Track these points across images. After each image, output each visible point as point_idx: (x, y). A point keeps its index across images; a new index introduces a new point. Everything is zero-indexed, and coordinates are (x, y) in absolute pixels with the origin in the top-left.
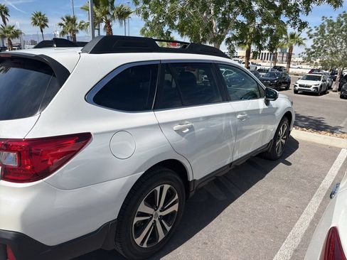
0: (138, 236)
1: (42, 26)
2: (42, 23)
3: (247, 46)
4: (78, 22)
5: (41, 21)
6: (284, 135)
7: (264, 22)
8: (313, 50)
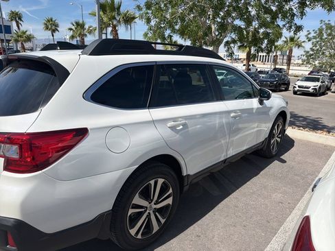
0: (132, 227)
1: (53, 31)
2: (53, 28)
3: (248, 49)
4: (86, 27)
5: (52, 26)
6: (279, 134)
7: (261, 26)
8: (311, 53)
